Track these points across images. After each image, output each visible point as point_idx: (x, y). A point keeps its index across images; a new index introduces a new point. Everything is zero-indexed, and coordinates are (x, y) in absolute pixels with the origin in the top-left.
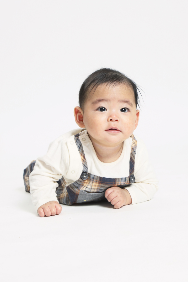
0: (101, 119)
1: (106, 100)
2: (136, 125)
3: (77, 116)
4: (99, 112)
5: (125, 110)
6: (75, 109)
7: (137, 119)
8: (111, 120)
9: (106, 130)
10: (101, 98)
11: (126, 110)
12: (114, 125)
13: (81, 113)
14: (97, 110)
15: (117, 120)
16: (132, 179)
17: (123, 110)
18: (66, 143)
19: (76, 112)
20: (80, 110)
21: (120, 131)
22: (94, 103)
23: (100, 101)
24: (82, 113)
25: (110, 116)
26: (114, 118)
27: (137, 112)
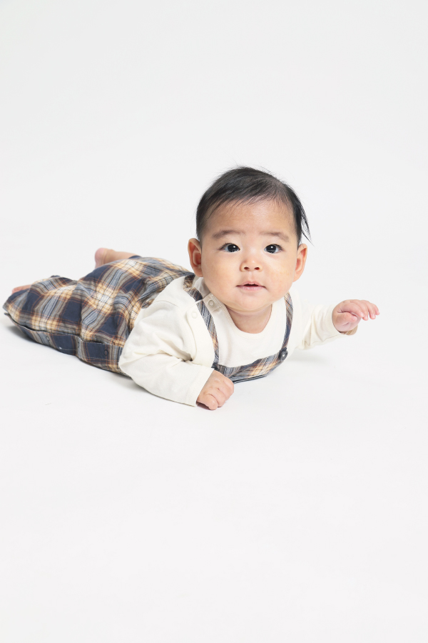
0: (229, 266)
1: (238, 232)
2: (299, 273)
3: (194, 255)
4: (226, 253)
5: (274, 249)
6: (190, 244)
7: (302, 260)
8: (246, 268)
9: (238, 286)
10: (228, 228)
11: (277, 250)
12: (252, 277)
13: (198, 250)
14: (222, 248)
15: (257, 269)
17: (271, 249)
18: (186, 317)
19: (192, 248)
20: (197, 246)
21: (264, 287)
22: (217, 236)
23: (226, 232)
24: (200, 250)
25: (245, 261)
26: (252, 264)
27: (301, 248)
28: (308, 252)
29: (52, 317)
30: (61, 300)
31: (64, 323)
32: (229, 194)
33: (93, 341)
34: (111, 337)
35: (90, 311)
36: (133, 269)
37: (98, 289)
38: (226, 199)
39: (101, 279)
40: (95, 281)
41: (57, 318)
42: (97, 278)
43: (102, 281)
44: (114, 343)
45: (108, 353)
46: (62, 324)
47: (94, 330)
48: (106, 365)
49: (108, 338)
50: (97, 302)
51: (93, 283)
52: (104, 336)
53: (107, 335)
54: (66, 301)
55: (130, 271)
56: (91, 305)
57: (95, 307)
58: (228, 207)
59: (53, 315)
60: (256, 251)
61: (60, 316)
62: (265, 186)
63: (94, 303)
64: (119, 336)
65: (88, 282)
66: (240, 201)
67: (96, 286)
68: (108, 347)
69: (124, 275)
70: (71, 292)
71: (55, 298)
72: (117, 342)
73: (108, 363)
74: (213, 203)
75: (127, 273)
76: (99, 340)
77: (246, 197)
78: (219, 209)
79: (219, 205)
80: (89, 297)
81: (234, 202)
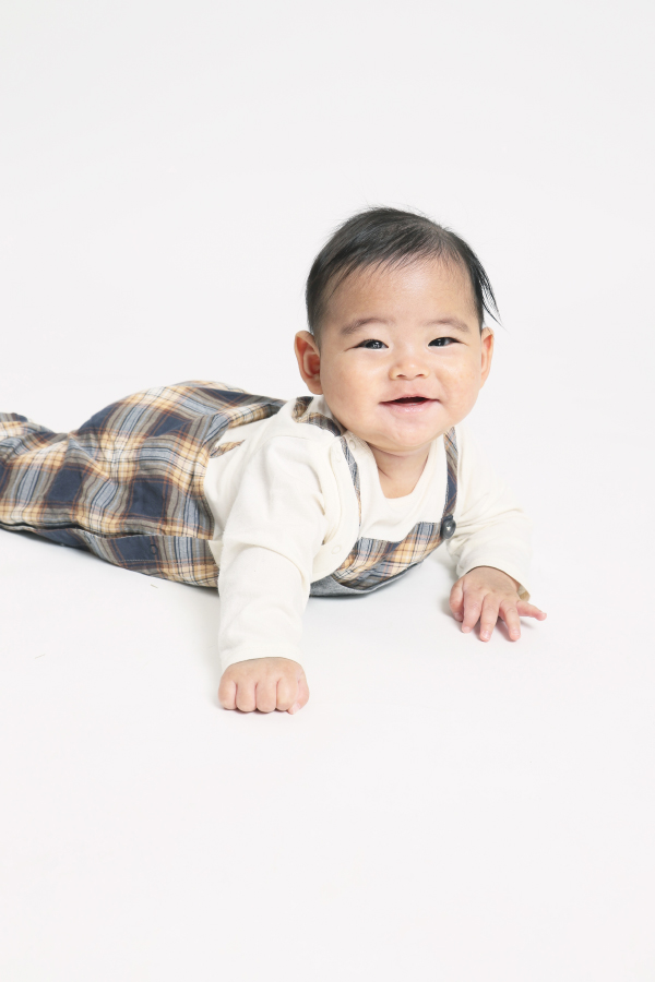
1: (384, 321)
2: (484, 375)
3: (305, 358)
6: (298, 340)
7: (485, 355)
8: (400, 377)
9: (383, 403)
10: (367, 315)
11: (448, 343)
13: (312, 349)
14: (357, 347)
15: (421, 376)
16: (449, 528)
17: (438, 343)
19: (301, 347)
20: (310, 343)
22: (348, 330)
23: (363, 322)
24: (316, 351)
25: (399, 366)
26: (411, 369)
27: (486, 335)
28: (495, 341)
29: (33, 503)
30: (45, 469)
31: (51, 508)
32: (363, 254)
33: (124, 534)
34: (156, 521)
35: (100, 483)
36: (160, 400)
37: (103, 444)
38: (359, 262)
39: (104, 426)
40: (95, 433)
41: (41, 501)
42: (99, 425)
43: (108, 428)
44: (164, 531)
45: (158, 549)
46: (47, 510)
47: (118, 514)
48: (158, 570)
49: (152, 524)
50: (107, 466)
51: (92, 436)
52: (144, 522)
53: (146, 519)
54: (54, 472)
55: (156, 404)
56: (99, 474)
57: (106, 475)
58: (364, 276)
59: (34, 498)
60: (415, 348)
61: (45, 497)
62: (420, 238)
63: (103, 469)
64: (169, 518)
65: (85, 436)
66: (384, 265)
67: (99, 440)
68: (155, 539)
69: (147, 414)
70: (60, 456)
71: (35, 468)
72: (167, 528)
73: (161, 566)
74: (337, 271)
75: (151, 409)
76: (135, 530)
77: (392, 256)
78: (348, 279)
79: (348, 274)
80: (92, 460)
81: (373, 266)
